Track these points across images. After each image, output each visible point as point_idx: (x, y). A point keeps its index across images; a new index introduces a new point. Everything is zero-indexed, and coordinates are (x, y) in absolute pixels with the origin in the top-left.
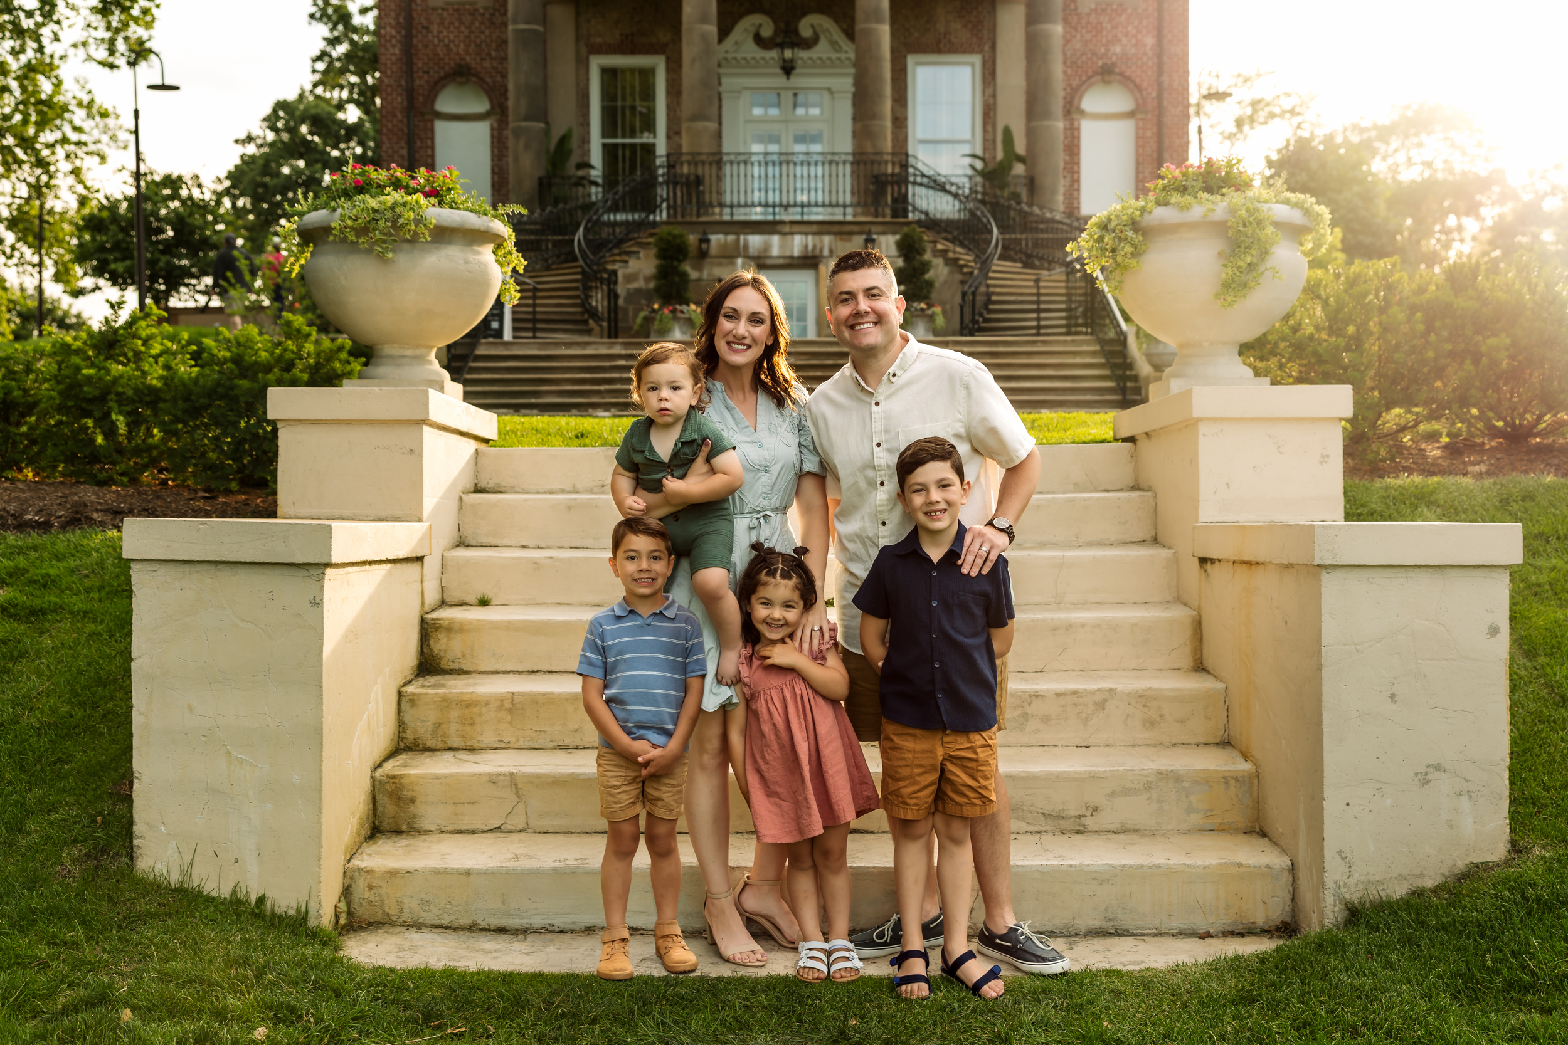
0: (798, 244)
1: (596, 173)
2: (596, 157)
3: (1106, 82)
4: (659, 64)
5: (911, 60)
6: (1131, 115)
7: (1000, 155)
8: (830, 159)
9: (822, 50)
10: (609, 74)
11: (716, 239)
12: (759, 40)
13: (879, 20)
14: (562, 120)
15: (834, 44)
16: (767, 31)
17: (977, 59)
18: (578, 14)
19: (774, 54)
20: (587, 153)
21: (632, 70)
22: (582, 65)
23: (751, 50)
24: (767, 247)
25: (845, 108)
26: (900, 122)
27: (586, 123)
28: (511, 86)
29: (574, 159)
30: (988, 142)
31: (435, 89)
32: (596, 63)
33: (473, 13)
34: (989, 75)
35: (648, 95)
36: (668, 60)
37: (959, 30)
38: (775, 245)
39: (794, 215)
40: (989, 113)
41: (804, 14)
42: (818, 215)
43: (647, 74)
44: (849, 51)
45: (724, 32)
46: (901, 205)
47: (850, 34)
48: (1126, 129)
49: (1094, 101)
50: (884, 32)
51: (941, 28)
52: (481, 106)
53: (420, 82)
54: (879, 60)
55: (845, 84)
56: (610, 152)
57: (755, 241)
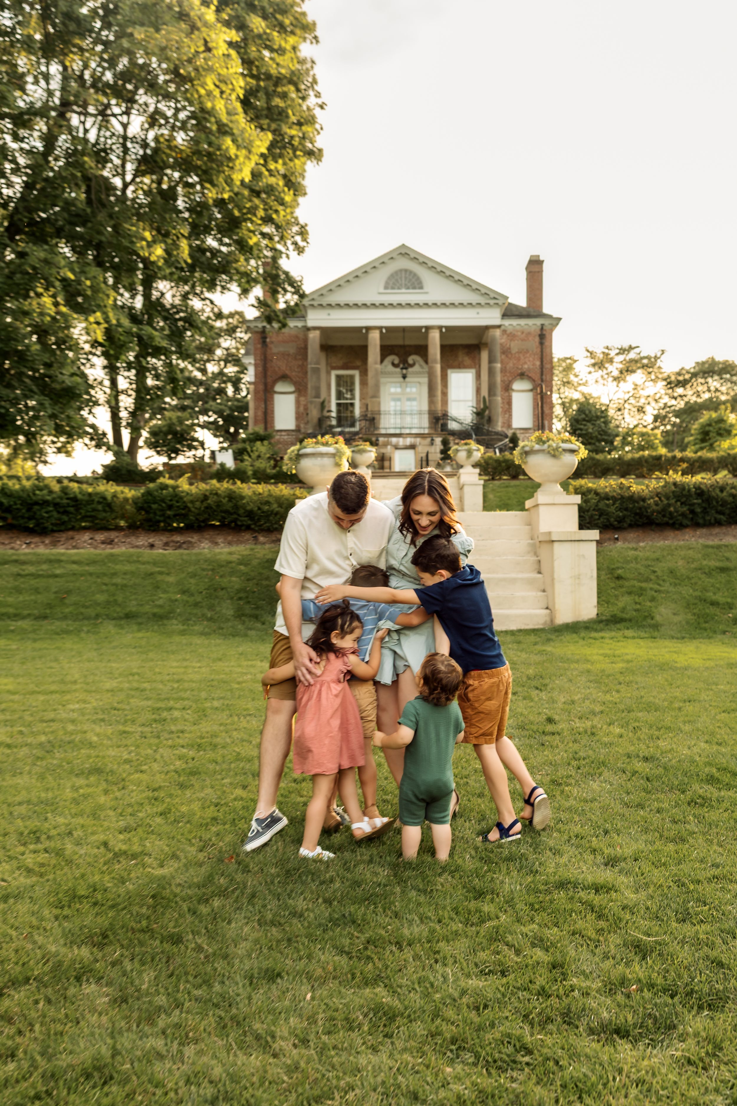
0: (409, 441)
1: (334, 414)
2: (334, 407)
3: (522, 379)
4: (356, 373)
5: (449, 371)
6: (531, 390)
7: (482, 406)
8: (420, 413)
9: (416, 368)
10: (338, 377)
11: (381, 439)
12: (393, 365)
13: (436, 363)
14: (323, 395)
15: (421, 366)
16: (396, 362)
17: (474, 371)
18: (327, 356)
19: (398, 370)
20: (330, 406)
21: (347, 376)
22: (329, 373)
23: (391, 368)
24: (398, 442)
25: (425, 390)
26: (445, 394)
27: (329, 395)
28: (309, 386)
29: (326, 409)
30: (478, 402)
31: (275, 382)
32: (334, 373)
33: (289, 355)
34: (478, 376)
35: (353, 383)
36: (360, 372)
37: (467, 361)
38: (401, 441)
39: (407, 431)
40: (478, 390)
41: (410, 355)
42: (414, 431)
43: (352, 377)
44: (426, 368)
45: (382, 361)
46: (444, 427)
47: (426, 362)
48: (530, 395)
49: (517, 385)
50: (438, 367)
51: (460, 359)
52: (292, 389)
53: (269, 380)
54: (436, 377)
55: (425, 380)
56: (339, 405)
57: (394, 440)
